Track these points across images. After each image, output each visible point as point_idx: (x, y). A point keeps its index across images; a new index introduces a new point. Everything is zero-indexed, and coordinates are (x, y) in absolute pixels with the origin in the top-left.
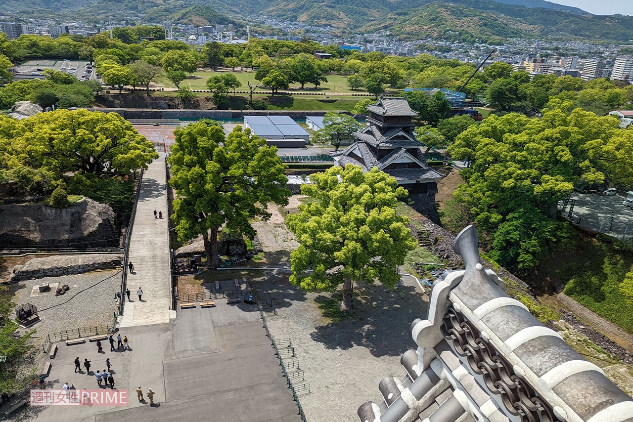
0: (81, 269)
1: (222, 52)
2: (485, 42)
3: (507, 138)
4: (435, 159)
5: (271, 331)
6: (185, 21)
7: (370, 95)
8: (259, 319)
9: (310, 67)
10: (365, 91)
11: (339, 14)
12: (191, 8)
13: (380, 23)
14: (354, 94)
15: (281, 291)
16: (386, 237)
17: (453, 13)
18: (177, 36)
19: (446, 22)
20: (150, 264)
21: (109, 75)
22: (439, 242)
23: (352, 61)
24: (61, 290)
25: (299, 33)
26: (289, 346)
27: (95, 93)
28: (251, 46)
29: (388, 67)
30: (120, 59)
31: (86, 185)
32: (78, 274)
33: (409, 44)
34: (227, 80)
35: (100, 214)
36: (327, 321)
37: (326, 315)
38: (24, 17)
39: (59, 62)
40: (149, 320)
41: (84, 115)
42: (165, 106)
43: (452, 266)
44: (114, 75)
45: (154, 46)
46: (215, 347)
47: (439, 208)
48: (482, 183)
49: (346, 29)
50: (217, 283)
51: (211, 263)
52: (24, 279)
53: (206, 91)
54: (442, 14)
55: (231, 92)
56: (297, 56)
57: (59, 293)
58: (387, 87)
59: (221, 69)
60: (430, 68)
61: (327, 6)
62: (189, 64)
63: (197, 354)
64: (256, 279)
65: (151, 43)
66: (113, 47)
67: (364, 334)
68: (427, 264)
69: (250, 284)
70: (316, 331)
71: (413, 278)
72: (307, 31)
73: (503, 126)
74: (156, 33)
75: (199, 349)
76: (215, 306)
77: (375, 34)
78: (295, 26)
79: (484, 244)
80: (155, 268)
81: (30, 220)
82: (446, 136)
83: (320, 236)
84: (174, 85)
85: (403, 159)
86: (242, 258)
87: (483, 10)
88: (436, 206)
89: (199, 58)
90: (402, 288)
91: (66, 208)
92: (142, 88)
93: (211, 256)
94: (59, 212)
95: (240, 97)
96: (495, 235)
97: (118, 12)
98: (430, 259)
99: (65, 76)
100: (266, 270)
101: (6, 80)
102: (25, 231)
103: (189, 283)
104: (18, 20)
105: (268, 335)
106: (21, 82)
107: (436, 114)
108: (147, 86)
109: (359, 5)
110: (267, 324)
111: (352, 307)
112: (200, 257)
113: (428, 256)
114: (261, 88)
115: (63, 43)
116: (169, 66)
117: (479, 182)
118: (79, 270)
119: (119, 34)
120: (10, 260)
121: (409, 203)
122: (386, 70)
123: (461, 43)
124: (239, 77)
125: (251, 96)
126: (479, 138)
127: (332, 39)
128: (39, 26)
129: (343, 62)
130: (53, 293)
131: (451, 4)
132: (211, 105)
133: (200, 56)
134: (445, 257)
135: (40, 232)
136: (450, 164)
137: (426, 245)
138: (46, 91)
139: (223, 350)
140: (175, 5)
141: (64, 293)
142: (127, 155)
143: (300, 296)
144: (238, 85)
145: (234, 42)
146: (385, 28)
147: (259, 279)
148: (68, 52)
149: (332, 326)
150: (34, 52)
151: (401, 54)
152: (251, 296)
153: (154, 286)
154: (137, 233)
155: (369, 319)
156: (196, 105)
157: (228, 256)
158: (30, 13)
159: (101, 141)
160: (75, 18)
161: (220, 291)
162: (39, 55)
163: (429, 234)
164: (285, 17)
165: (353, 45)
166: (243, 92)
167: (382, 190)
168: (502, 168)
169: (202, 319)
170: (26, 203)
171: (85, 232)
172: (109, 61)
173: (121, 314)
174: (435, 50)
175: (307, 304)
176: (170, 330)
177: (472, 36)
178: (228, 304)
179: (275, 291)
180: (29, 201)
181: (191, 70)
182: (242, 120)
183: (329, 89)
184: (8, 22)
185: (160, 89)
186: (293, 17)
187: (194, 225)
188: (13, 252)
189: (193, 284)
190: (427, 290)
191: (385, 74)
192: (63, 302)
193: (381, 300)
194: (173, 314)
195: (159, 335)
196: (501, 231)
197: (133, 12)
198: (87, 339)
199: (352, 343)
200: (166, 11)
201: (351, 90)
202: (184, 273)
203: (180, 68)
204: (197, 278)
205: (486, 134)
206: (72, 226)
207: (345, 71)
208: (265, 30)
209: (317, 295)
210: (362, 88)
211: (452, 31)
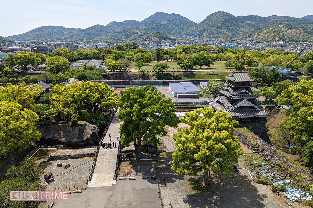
0: (77, 157)
1: (162, 53)
2: (307, 41)
3: (310, 93)
4: (270, 104)
5: (162, 195)
6: (148, 39)
7: (237, 71)
8: (157, 188)
9: (205, 58)
10: (234, 69)
11: (224, 31)
12: (151, 34)
13: (246, 34)
14: (228, 70)
15: (171, 174)
16: (223, 148)
17: (287, 27)
18: (145, 46)
19: (283, 32)
20: (108, 155)
21: (109, 65)
22: (264, 151)
23: (228, 54)
24: (66, 166)
25: (203, 42)
26: (170, 204)
27: (103, 74)
28: (177, 49)
29: (247, 56)
30: (116, 58)
31: (88, 116)
32: (76, 159)
33: (262, 44)
34: (162, 66)
35: (92, 130)
36: (194, 192)
37: (193, 188)
38: (80, 42)
39: (91, 60)
40: (103, 184)
41: (89, 84)
42: (134, 79)
43: (271, 165)
44: (111, 65)
45: (132, 52)
46: (132, 201)
47: (269, 131)
48: (297, 118)
49: (227, 38)
50: (139, 167)
51: (138, 156)
52: (52, 160)
53: (153, 71)
54: (281, 28)
55: (165, 71)
56: (199, 53)
57: (66, 167)
58: (246, 66)
59: (162, 61)
60: (271, 56)
61: (218, 28)
62: (146, 59)
63: (122, 204)
64: (159, 166)
65: (131, 50)
66: (113, 53)
67: (213, 201)
68: (256, 163)
69: (156, 169)
70: (187, 197)
71: (247, 171)
72: (207, 41)
73: (308, 86)
74: (134, 46)
75: (124, 202)
76: (136, 179)
77: (243, 40)
78: (201, 39)
79: (300, 153)
80: (110, 158)
81: (61, 132)
82: (277, 91)
83: (187, 145)
84: (138, 69)
85: (245, 104)
86: (154, 154)
87: (305, 25)
88: (266, 131)
89: (152, 56)
90: (239, 176)
91: (77, 127)
92: (124, 71)
93: (138, 153)
94: (74, 129)
95: (169, 73)
96: (305, 148)
97: (119, 37)
98: (259, 160)
99: (90, 66)
100: (165, 161)
101: (66, 69)
102: (59, 137)
103: (126, 166)
104: (77, 43)
105: (160, 197)
106: (72, 70)
107: (273, 80)
108: (126, 70)
109: (234, 26)
110: (161, 191)
111: (209, 185)
112: (133, 153)
113: (257, 159)
114: (179, 69)
115: (93, 52)
116: (137, 60)
117: (295, 117)
118: (76, 157)
119: (118, 47)
120: (51, 150)
121: (250, 128)
122: (246, 58)
123: (292, 42)
124: (168, 64)
125: (174, 73)
126: (294, 92)
127: (220, 43)
128: (86, 45)
129: (223, 55)
130: (63, 167)
131: (286, 23)
132: (155, 78)
133: (152, 55)
134: (267, 159)
135: (65, 138)
136: (279, 107)
137: (257, 152)
138: (82, 73)
139: (135, 203)
140: (144, 33)
141: (68, 168)
142: (107, 102)
143: (181, 177)
144: (168, 68)
145: (170, 48)
146: (249, 36)
147: (161, 166)
148: (95, 56)
149: (196, 195)
150: (80, 57)
151: (257, 49)
152: (154, 175)
153: (108, 167)
154: (105, 140)
155: (217, 193)
156: (148, 78)
157: (147, 153)
158: (83, 40)
159: (95, 96)
160: (101, 41)
161: (140, 172)
162: (83, 58)
163: (259, 146)
164: (196, 34)
165: (230, 46)
166: (170, 71)
167: (223, 121)
168: (308, 110)
169: (128, 185)
170: (60, 124)
171: (84, 139)
172: (110, 59)
173: (90, 180)
174: (277, 46)
175: (184, 182)
176: (111, 190)
177: (299, 38)
178: (142, 178)
179: (168, 173)
180: (62, 123)
181: (147, 62)
182: (168, 85)
183: (215, 68)
184: (73, 44)
185: (132, 71)
186: (200, 34)
187: (128, 137)
188: (53, 147)
189: (127, 167)
190: (254, 179)
191: (245, 60)
192: (67, 172)
193: (226, 183)
194: (115, 182)
195: (106, 192)
196: (308, 146)
197: (126, 37)
198: (72, 192)
199: (206, 206)
200: (140, 35)
201: (226, 68)
202: (124, 161)
203: (142, 61)
204: (130, 164)
205: (298, 90)
206: (79, 135)
207: (224, 59)
208: (186, 41)
209: (190, 177)
210: (233, 67)
211: (287, 36)
